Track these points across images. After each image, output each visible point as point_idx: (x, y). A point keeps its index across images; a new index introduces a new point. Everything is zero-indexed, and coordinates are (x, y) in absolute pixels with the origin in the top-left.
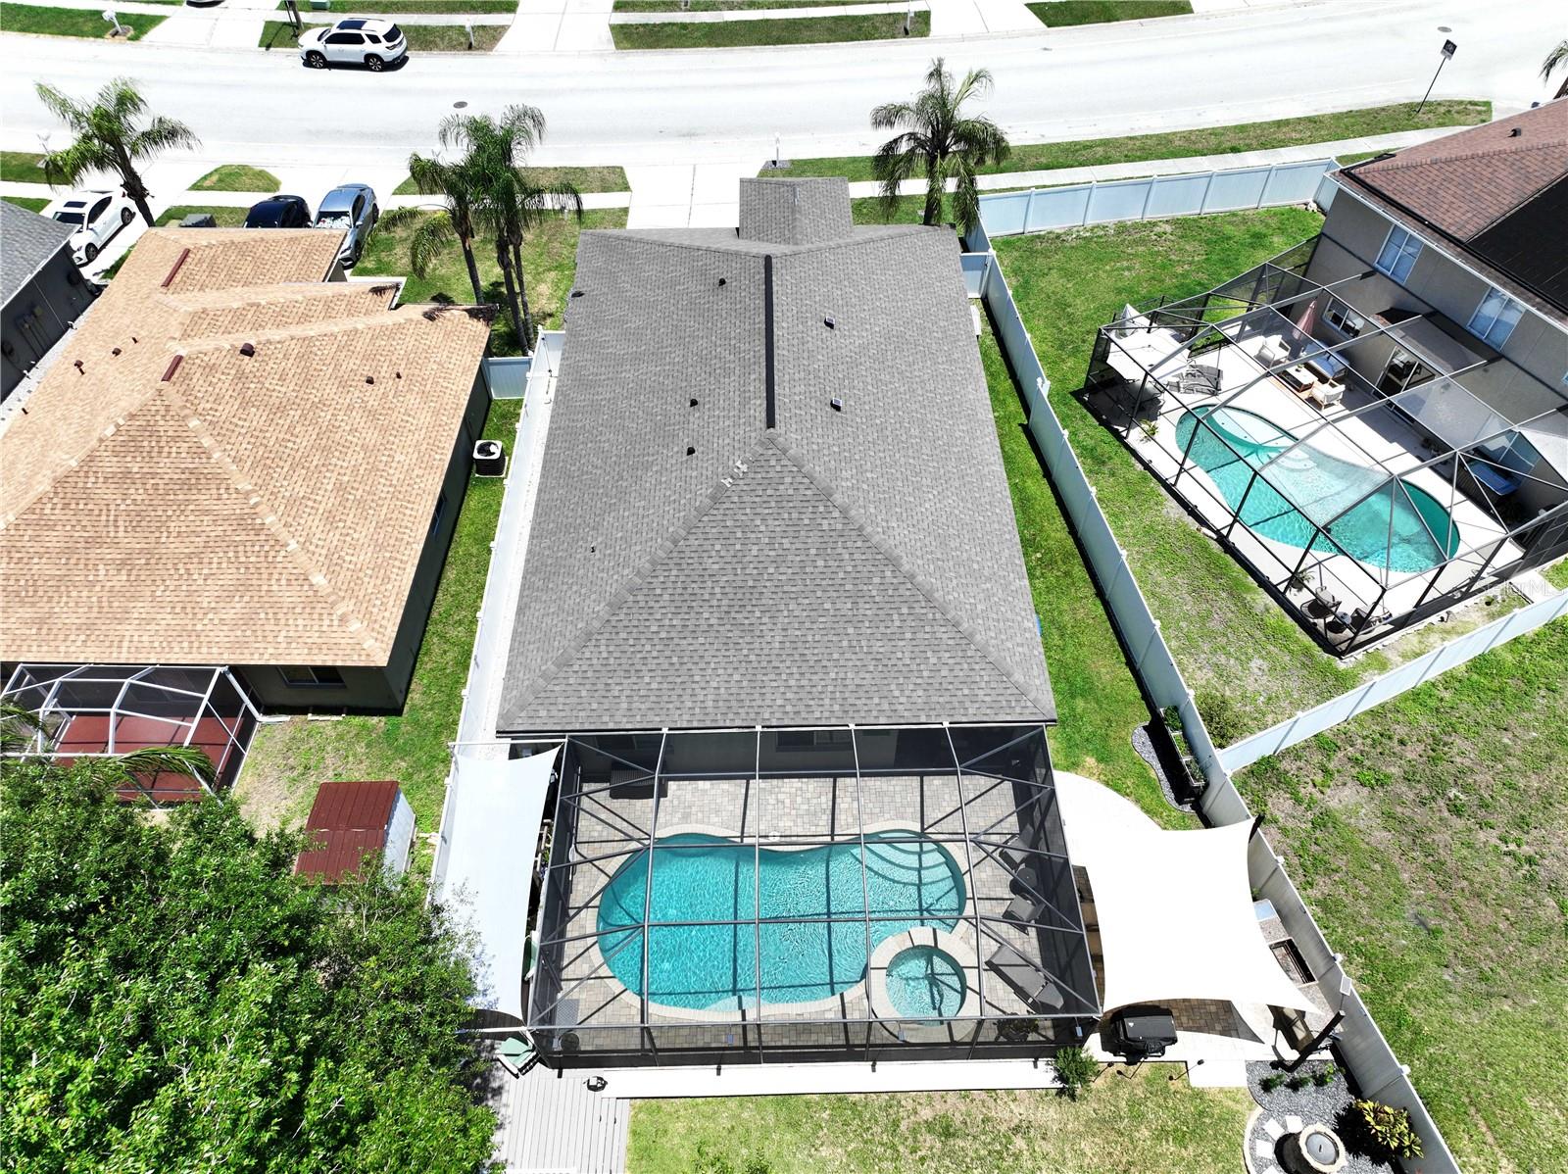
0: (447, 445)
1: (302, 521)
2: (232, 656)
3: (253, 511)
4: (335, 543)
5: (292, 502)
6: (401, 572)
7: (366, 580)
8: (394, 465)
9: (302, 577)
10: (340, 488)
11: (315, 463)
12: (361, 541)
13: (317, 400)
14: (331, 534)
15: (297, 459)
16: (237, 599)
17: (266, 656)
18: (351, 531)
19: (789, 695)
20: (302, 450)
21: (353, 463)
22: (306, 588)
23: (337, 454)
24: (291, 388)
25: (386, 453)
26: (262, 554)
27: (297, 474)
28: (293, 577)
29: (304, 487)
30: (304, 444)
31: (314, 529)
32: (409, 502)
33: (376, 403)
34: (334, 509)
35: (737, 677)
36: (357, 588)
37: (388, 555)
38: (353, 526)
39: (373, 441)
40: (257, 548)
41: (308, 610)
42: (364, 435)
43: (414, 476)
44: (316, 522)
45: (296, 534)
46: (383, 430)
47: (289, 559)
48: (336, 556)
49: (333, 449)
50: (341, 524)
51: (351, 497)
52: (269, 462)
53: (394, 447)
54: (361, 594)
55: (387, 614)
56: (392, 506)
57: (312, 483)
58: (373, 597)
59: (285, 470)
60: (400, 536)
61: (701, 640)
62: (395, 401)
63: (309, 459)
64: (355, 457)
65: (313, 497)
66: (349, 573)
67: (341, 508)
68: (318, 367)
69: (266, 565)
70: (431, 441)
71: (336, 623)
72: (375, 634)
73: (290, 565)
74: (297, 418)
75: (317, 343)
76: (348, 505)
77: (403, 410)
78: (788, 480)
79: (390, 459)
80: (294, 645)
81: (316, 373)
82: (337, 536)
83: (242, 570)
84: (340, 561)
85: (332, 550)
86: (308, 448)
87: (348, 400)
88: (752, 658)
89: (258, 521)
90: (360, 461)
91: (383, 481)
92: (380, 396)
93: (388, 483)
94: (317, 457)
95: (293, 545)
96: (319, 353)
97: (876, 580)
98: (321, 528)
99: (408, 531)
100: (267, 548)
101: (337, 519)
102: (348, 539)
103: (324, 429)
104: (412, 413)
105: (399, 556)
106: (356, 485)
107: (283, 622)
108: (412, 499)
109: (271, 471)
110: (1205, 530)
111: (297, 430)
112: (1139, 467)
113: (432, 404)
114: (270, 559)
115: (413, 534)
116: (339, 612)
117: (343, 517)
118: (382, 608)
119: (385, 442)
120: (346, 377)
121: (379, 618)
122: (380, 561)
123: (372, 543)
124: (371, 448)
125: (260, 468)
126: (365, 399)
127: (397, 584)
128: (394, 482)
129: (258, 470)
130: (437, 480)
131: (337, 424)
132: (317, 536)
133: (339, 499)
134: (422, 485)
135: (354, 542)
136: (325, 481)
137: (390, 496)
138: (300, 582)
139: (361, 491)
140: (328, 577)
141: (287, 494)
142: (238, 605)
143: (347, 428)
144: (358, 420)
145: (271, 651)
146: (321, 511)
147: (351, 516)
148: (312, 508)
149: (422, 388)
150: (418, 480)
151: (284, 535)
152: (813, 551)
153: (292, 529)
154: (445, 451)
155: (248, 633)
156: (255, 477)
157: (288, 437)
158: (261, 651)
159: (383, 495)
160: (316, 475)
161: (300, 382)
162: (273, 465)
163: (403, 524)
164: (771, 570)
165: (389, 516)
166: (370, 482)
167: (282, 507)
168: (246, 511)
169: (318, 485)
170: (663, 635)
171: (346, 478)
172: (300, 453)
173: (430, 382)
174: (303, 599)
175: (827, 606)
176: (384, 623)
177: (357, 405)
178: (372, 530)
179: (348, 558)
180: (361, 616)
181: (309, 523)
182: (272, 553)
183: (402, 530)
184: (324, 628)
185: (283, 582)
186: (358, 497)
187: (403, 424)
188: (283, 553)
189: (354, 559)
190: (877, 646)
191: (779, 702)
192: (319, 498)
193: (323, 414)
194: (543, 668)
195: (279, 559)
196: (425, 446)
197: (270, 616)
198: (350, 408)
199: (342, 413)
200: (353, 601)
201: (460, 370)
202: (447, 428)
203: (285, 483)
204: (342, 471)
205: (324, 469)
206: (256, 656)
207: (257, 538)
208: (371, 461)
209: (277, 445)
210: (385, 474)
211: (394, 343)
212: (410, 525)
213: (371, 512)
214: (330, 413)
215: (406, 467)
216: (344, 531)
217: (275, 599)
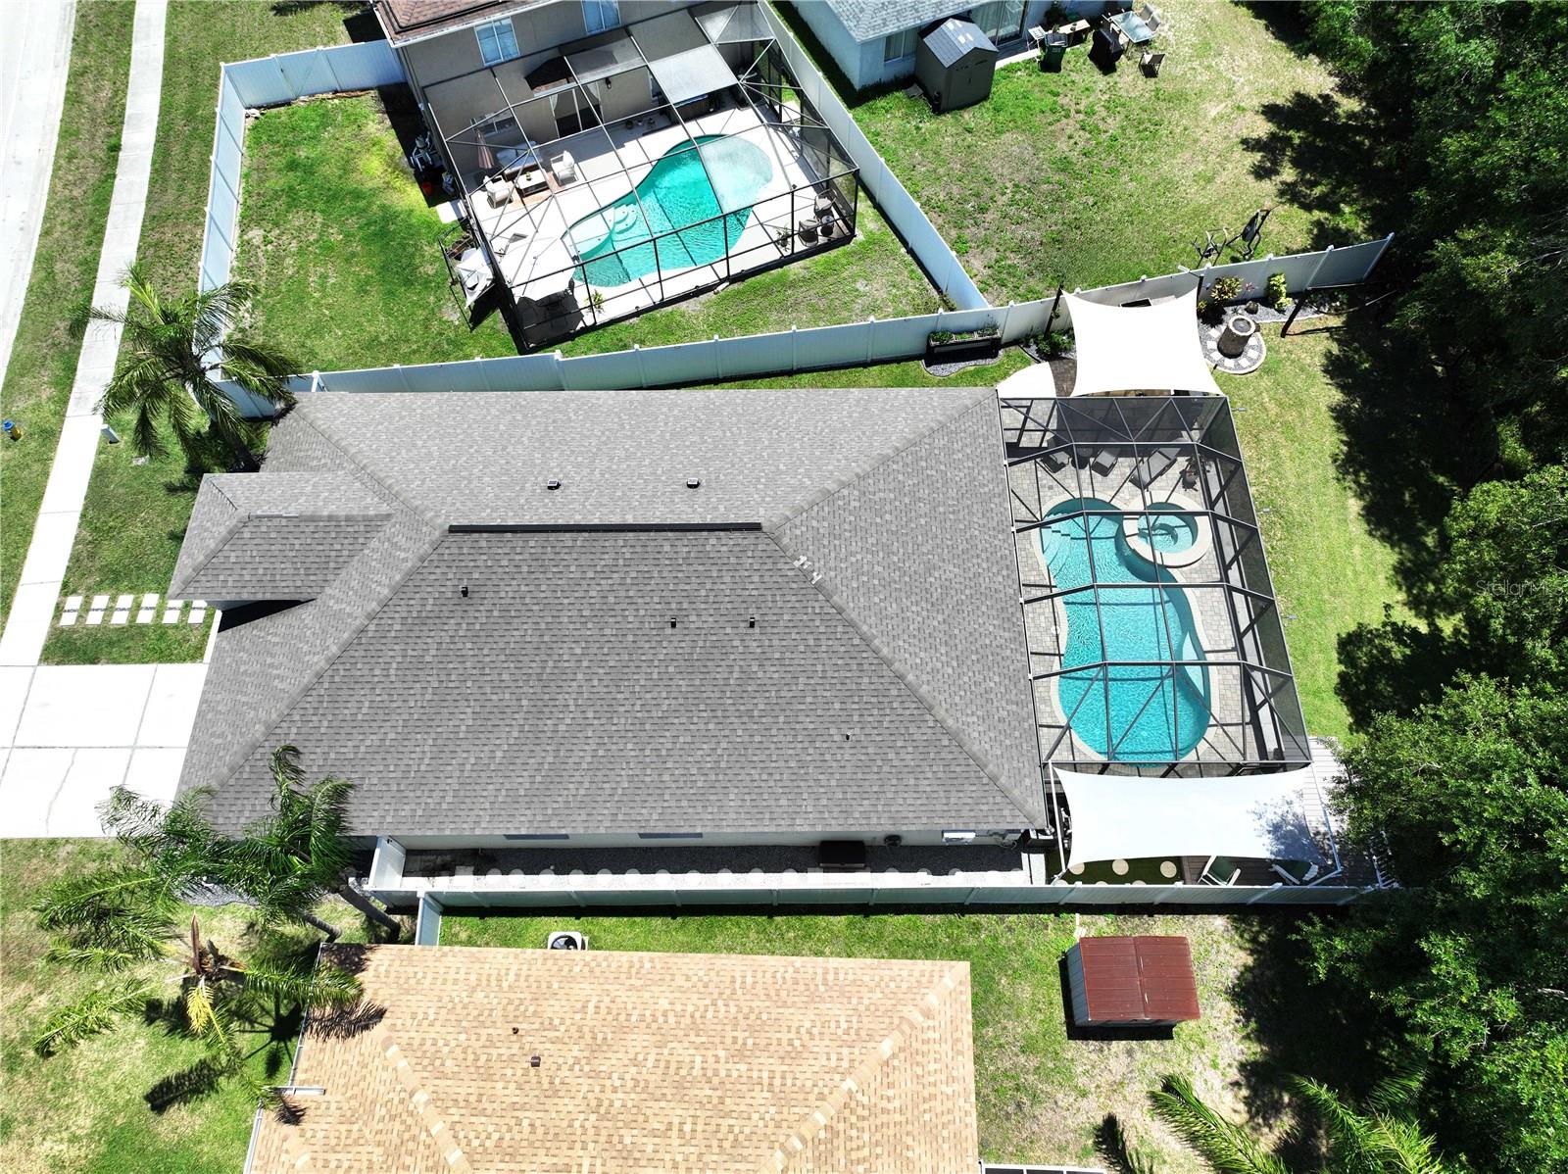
0: (624, 959)
1: (809, 1084)
2: (970, 1153)
3: (810, 1144)
4: (827, 1042)
5: (781, 1099)
6: (842, 972)
7: (866, 1001)
8: (678, 1008)
9: (885, 1069)
10: (740, 1054)
11: (710, 1092)
12: (813, 1017)
13: (593, 1117)
14: (816, 1049)
15: (709, 1113)
16: (910, 1154)
17: (967, 1107)
18: (803, 1031)
19: (995, 570)
20: (692, 1112)
21: (692, 1052)
22: (896, 1062)
23: (683, 1072)
24: (581, 1153)
25: (661, 1020)
26: (859, 1124)
27: (734, 1108)
28: (885, 1081)
29: (753, 1094)
30: (679, 1112)
31: (815, 1069)
32: (733, 981)
33: (576, 1047)
34: (776, 1055)
35: (984, 609)
36: (882, 1008)
37: (822, 988)
38: (793, 1030)
39: (646, 1037)
40: (854, 1133)
41: (919, 1058)
42: (638, 1050)
43: (690, 984)
44: (803, 1069)
45: (831, 1084)
46: (623, 1030)
47: (865, 1087)
48: (845, 1037)
49: (677, 1078)
50: (797, 1043)
51: (750, 1042)
52: (727, 1144)
53: (648, 1013)
54: (889, 1002)
55: (905, 973)
56: (748, 997)
57: (744, 1088)
58: (887, 991)
59: (732, 1122)
60: (789, 982)
61: (956, 631)
62: (563, 1028)
63: (705, 1101)
64: (682, 1051)
65: (766, 1082)
66: (865, 1019)
67: (772, 1048)
68: (527, 1129)
69: (872, 1119)
70: (623, 976)
71: (931, 1023)
72: (936, 979)
73: (873, 1086)
74: (635, 1132)
75: (476, 1143)
76: (764, 1042)
77: (578, 1016)
78: (815, 523)
79: (671, 1015)
80: (955, 1073)
81: (540, 1131)
82: (817, 1042)
83: (879, 1150)
84: (852, 1032)
85: (839, 1043)
86: (686, 1105)
87: (580, 1081)
88: (968, 592)
89: (822, 1135)
90: (686, 1045)
91: (710, 1015)
92: (560, 1046)
93: (711, 1009)
94: (697, 1092)
95: (850, 1084)
96: (496, 1136)
97: (901, 477)
98: (813, 1062)
99: (779, 975)
100: (853, 1119)
101: (790, 1049)
102: (815, 1031)
103: (644, 1096)
104: (579, 1005)
105: (819, 978)
106: (728, 1041)
107: (932, 1090)
108: (728, 980)
109: (741, 1138)
110: (720, 288)
111: (657, 1126)
112: (635, 320)
113: (555, 986)
114: (866, 1113)
115: (782, 970)
116: (921, 1019)
117: (785, 1043)
118: (898, 979)
119: (644, 1025)
120: (536, 1093)
121: (913, 979)
122: (835, 994)
123: (813, 1006)
124: (659, 1038)
125: (740, 1151)
126: (571, 1061)
127: (859, 972)
128: (708, 1002)
129: (745, 1152)
130: (687, 960)
131: (630, 1084)
132: (825, 1063)
133: (758, 1053)
134: (701, 973)
135: (818, 1024)
136: (735, 1074)
137: (732, 1003)
138: (890, 1070)
139: (735, 1034)
140: (878, 1038)
141: (773, 1110)
142: (917, 1151)
143: (633, 1070)
144: (614, 1062)
145: (961, 1102)
146: (785, 1068)
147: (779, 1035)
148: (783, 1078)
149: (527, 1003)
150: (695, 979)
151: (838, 1097)
152: (878, 520)
153: (826, 1091)
154: (635, 960)
155: (945, 1133)
156: (759, 1152)
157: (674, 1133)
158: (962, 1114)
159: (733, 1010)
160: (729, 1086)
161: (564, 1146)
162: (731, 1137)
163: (770, 981)
164: (896, 559)
165: (764, 998)
166: (719, 1027)
167: (796, 1110)
168: (810, 1154)
169: (744, 1080)
170: (955, 664)
171: (722, 1054)
172: (698, 1113)
173: (512, 996)
174: (908, 1065)
175: (923, 522)
176: (916, 974)
177: (587, 1068)
178: (791, 1011)
179: (844, 1025)
180: (918, 997)
181: (808, 1075)
182: (860, 1111)
183: (780, 981)
184: (937, 1036)
185: (890, 1093)
186: (747, 1034)
187: (603, 1011)
188: (859, 1097)
189: (842, 1020)
190: (952, 493)
191: (1000, 579)
192: (765, 1075)
193: (618, 1104)
194: (985, 781)
195: (865, 1100)
196: (633, 981)
197: (926, 1106)
198: (595, 1074)
199: (608, 1083)
200: (900, 1008)
201: (478, 965)
202: (593, 964)
203: (756, 1116)
204: (711, 1060)
205: (716, 1081)
206: (968, 1120)
207: (842, 1135)
208: (682, 1033)
209: (693, 1142)
210: (697, 1015)
211: (446, 1050)
212: (768, 975)
213: (764, 1017)
214: (613, 1096)
215: (677, 995)
216: (806, 1037)
217: (909, 1103)
